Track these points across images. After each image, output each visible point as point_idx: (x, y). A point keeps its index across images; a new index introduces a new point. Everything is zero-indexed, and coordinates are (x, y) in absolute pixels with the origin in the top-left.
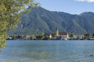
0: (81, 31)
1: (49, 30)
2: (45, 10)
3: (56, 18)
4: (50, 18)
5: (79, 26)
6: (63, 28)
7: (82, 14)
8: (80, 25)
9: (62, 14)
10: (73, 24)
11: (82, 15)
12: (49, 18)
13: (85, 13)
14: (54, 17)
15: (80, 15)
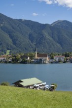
0: (54, 46)
1: (12, 45)
2: (6, 16)
3: (20, 29)
4: (13, 28)
5: (51, 39)
6: (30, 42)
7: (54, 23)
8: (53, 38)
9: (28, 23)
10: (43, 37)
11: (55, 25)
12: (11, 28)
13: (59, 22)
14: (19, 26)
15: (52, 24)
